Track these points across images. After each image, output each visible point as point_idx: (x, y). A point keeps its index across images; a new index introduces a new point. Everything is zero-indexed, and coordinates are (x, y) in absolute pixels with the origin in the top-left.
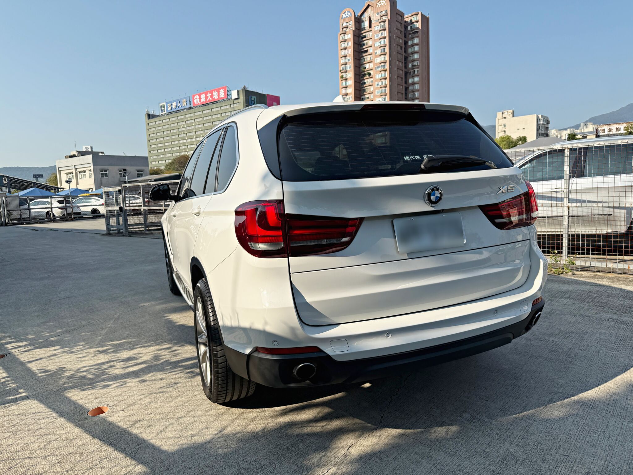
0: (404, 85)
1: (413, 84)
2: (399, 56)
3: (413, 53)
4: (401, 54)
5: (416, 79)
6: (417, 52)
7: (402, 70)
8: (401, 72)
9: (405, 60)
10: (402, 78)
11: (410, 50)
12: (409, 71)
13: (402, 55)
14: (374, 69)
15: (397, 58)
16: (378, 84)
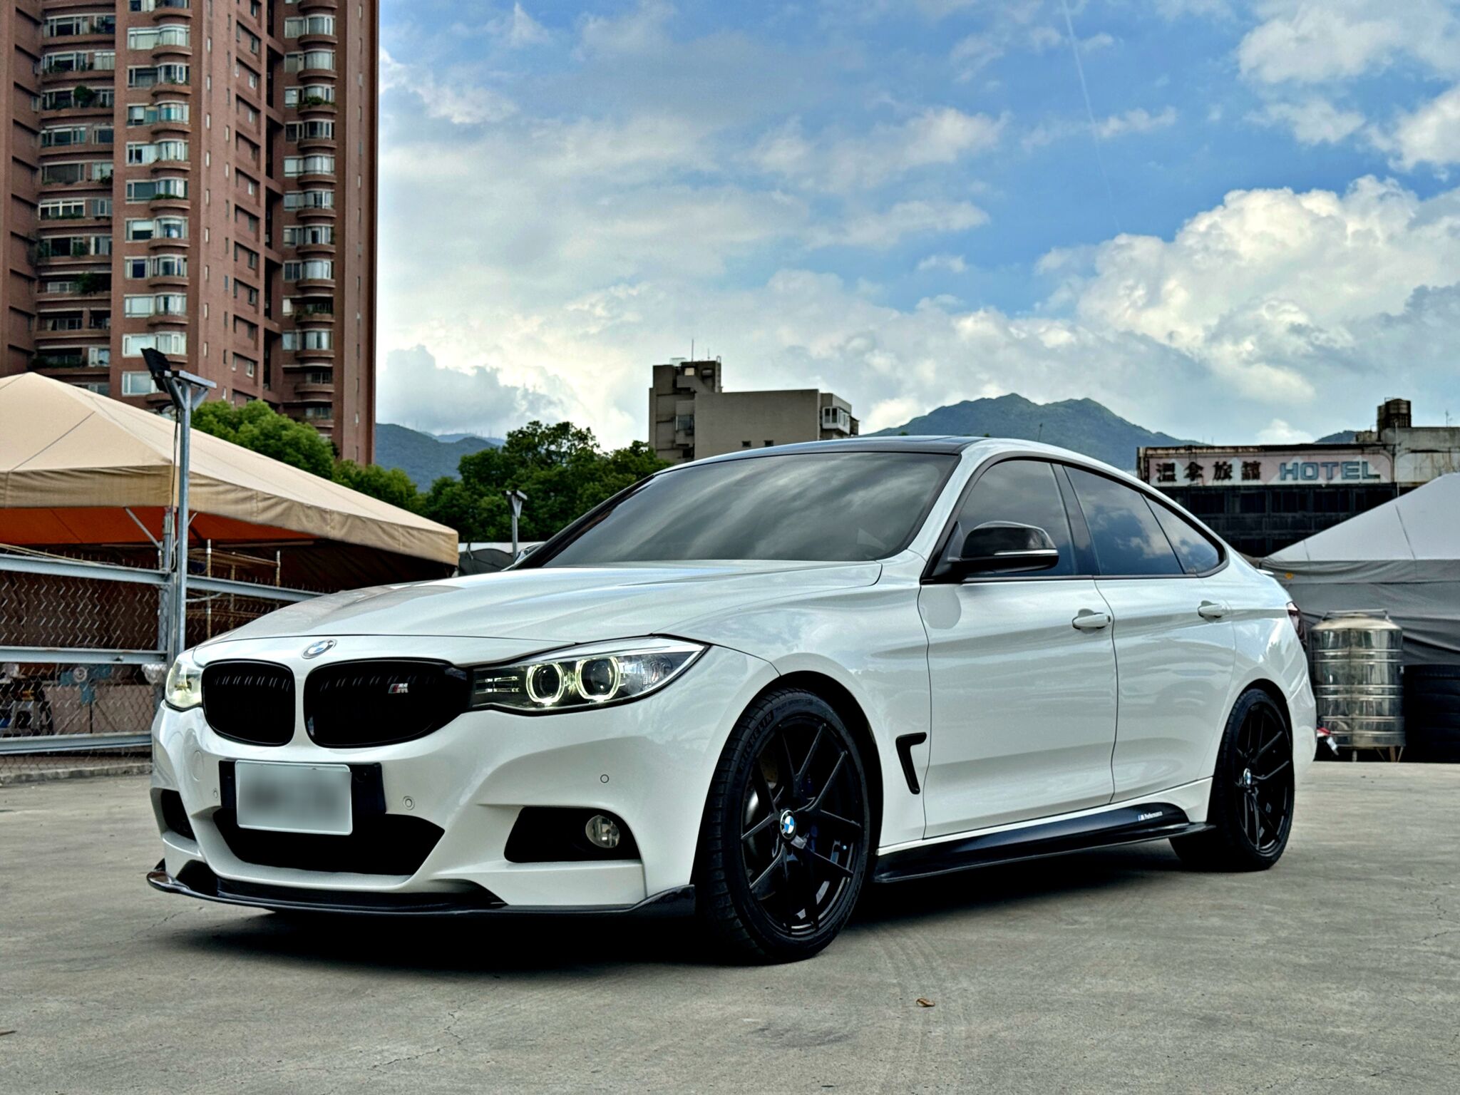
0: (262, 176)
1: (305, 183)
2: (246, 41)
3: (308, 44)
4: (256, 38)
5: (323, 165)
6: (324, 43)
7: (256, 111)
8: (251, 115)
9: (268, 71)
10: (255, 147)
11: (291, 28)
12: (284, 121)
13: (259, 40)
14: (122, 80)
15: (238, 50)
16: (139, 155)
